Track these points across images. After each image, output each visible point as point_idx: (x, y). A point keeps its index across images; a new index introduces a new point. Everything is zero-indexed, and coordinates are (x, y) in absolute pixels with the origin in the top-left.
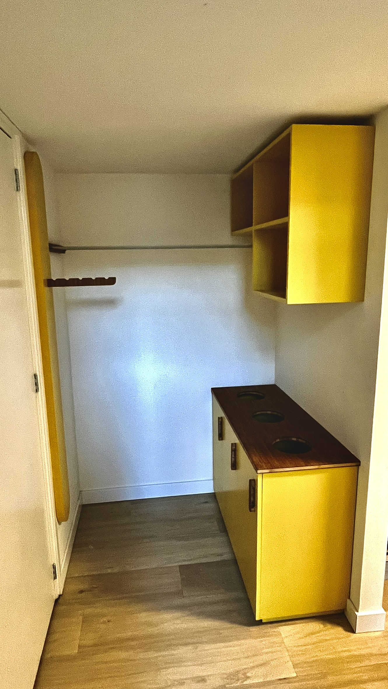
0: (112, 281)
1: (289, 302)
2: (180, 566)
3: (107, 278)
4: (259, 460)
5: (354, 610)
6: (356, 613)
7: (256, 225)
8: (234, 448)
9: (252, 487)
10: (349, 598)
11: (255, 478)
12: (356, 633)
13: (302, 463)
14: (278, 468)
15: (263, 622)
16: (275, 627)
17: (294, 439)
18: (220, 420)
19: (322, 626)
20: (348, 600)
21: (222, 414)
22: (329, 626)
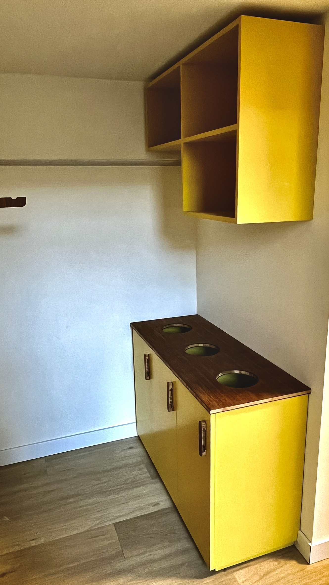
0: (21, 202)
1: (239, 222)
2: (115, 524)
3: (14, 198)
4: (209, 399)
5: (307, 541)
6: (310, 544)
7: (185, 138)
8: (171, 387)
9: (202, 430)
10: (300, 530)
11: (206, 419)
12: (310, 564)
13: (254, 397)
14: (231, 405)
15: (216, 571)
16: (229, 574)
17: (237, 372)
18: (147, 358)
19: (276, 563)
20: (300, 532)
21: (149, 350)
22: (283, 561)
